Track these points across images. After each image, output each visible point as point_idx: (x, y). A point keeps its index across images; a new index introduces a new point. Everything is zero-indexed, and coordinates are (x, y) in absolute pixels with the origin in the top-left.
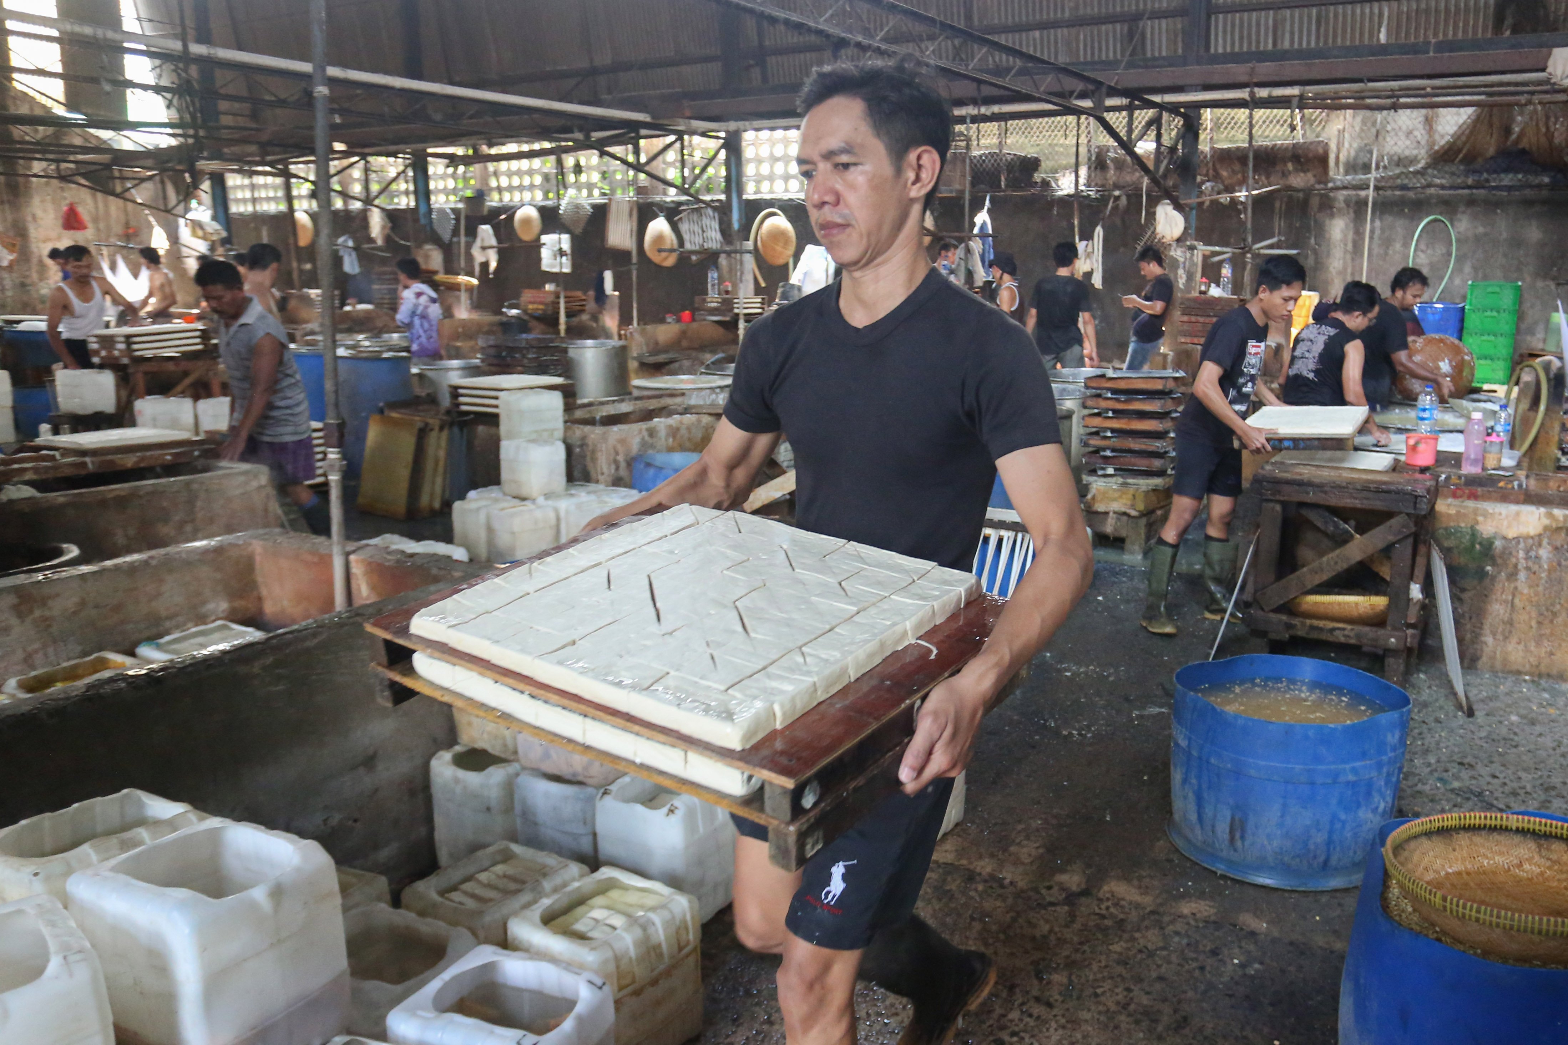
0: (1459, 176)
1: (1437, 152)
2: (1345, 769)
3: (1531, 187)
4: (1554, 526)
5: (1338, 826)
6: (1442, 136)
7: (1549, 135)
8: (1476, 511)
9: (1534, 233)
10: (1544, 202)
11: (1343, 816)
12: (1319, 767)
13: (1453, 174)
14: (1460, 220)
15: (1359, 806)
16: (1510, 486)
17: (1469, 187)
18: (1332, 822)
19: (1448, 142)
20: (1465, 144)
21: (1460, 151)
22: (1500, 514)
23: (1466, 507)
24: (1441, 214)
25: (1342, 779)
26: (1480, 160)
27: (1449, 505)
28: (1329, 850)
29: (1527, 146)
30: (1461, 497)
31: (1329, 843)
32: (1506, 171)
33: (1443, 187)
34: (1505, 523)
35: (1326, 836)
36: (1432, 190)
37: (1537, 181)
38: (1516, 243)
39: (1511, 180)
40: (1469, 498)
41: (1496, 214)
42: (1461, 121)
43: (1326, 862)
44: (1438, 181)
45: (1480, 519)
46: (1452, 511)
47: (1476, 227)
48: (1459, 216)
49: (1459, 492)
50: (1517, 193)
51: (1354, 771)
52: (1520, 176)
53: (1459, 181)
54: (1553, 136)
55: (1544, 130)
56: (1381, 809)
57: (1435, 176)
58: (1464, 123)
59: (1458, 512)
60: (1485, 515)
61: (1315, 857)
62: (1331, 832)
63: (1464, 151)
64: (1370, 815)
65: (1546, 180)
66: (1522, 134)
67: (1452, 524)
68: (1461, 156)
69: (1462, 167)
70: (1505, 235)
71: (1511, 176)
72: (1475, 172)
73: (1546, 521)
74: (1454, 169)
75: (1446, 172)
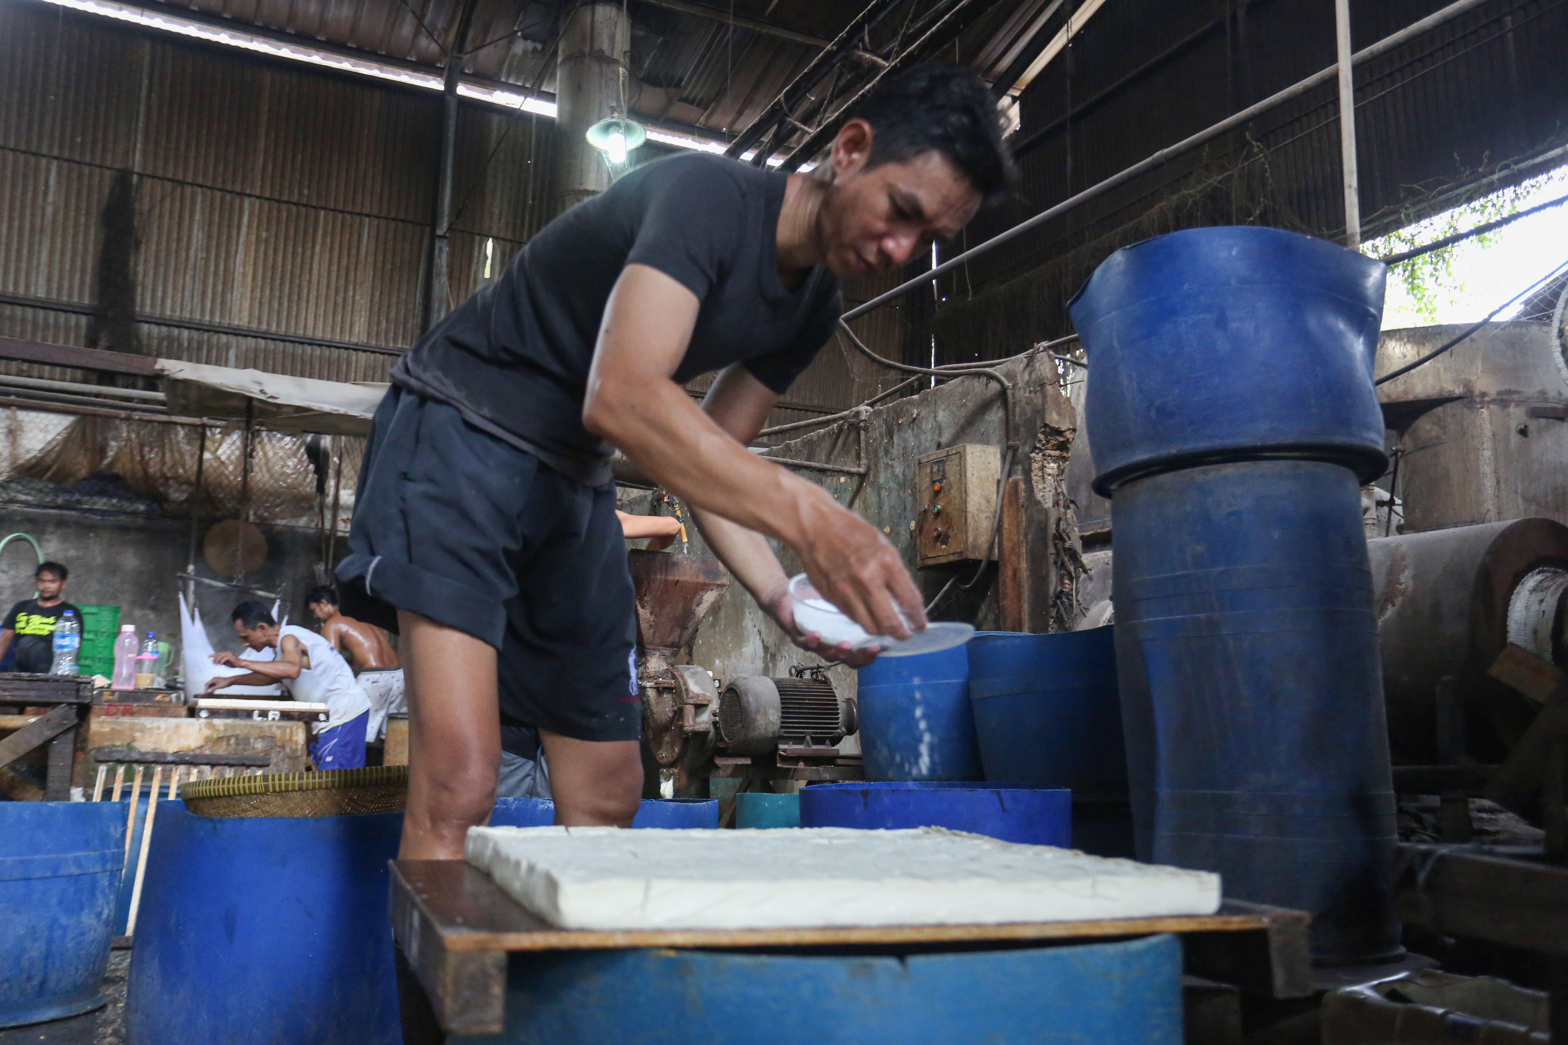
0: (47, 494)
1: (22, 466)
2: (66, 860)
3: (126, 513)
4: (215, 736)
5: (58, 933)
6: (28, 451)
7: (144, 463)
8: (132, 728)
9: (130, 560)
10: (140, 529)
11: (64, 920)
12: (36, 857)
13: (41, 491)
14: (48, 541)
15: (82, 908)
16: (167, 699)
17: (59, 507)
18: (51, 929)
19: (35, 457)
20: (54, 461)
21: (49, 468)
22: (159, 728)
23: (121, 724)
24: (26, 532)
25: (63, 872)
26: (71, 480)
27: (102, 722)
28: (46, 967)
29: (121, 473)
30: (114, 714)
31: (47, 956)
32: (101, 493)
33: (28, 504)
34: (165, 737)
35: (43, 947)
36: (15, 507)
37: (131, 509)
38: (112, 569)
39: (105, 504)
40: (124, 714)
41: (90, 538)
42: (49, 437)
43: (43, 983)
44: (23, 497)
45: (138, 735)
46: (106, 729)
47: (67, 550)
48: (47, 537)
49: (113, 709)
50: (111, 518)
51: (77, 862)
52: (115, 501)
53: (48, 499)
54: (148, 463)
55: (138, 458)
56: (104, 916)
57: (19, 492)
58: (54, 439)
59: (113, 729)
60: (143, 730)
61: (29, 978)
62: (50, 942)
63: (54, 468)
64: (93, 922)
65: (142, 508)
66: (116, 458)
67: (106, 744)
68: (49, 474)
69: (51, 486)
70: (99, 560)
71: (104, 500)
72: (66, 491)
73: (207, 732)
74: (41, 485)
75: (32, 489)
